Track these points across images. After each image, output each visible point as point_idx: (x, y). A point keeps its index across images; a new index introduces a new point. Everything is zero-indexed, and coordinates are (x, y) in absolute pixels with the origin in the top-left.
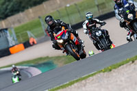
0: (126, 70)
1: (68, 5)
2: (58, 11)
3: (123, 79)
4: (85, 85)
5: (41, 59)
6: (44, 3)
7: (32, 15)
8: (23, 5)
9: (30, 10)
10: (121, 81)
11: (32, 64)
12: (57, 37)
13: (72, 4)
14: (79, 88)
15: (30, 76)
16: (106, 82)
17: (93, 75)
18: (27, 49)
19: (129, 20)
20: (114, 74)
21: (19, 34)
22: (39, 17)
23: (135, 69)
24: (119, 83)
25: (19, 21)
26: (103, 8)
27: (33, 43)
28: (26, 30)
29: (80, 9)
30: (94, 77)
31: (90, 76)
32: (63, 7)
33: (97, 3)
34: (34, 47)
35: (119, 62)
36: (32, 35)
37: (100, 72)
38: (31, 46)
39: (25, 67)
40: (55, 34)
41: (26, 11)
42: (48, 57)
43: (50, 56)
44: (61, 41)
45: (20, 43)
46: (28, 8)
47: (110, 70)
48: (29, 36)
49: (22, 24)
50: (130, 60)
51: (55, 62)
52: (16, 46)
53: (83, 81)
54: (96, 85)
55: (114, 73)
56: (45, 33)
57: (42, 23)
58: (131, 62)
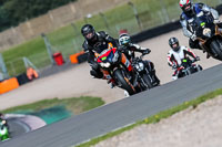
0: (183, 119)
1: (89, 16)
2: (73, 25)
3: (178, 134)
4: (117, 144)
5: (45, 102)
6: (50, 12)
7: (31, 32)
8: (16, 15)
9: (28, 24)
10: (176, 138)
11: (31, 111)
13: (96, 13)
15: (28, 130)
16: (150, 139)
17: (129, 128)
18: (23, 86)
20: (164, 127)
21: (11, 62)
22: (43, 35)
23: (197, 118)
24: (172, 140)
25: (10, 42)
26: (146, 20)
27: (33, 76)
28: (22, 55)
29: (108, 21)
30: (132, 131)
31: (124, 130)
32: (82, 19)
33: (136, 13)
34: (34, 82)
35: (172, 108)
37: (141, 123)
38: (30, 81)
39: (19, 116)
41: (21, 24)
42: (56, 100)
43: (60, 98)
44: (107, 65)
45: (12, 76)
46: (24, 21)
47: (158, 121)
48: (26, 65)
49: (15, 46)
51: (68, 108)
52: (5, 82)
53: (114, 139)
55: (165, 125)
56: (52, 61)
57: (48, 44)
58: (191, 107)
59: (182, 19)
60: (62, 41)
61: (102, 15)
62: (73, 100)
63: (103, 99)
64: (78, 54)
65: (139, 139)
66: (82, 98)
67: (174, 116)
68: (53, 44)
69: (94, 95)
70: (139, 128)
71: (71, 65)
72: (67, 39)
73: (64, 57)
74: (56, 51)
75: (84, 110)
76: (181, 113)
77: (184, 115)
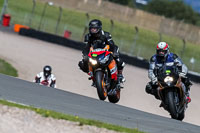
1: (51, 4)
4: (4, 113)
12: (92, 53)
16: (31, 125)
17: (21, 107)
19: (164, 84)
20: (48, 124)
30: (22, 111)
31: (17, 106)
35: (63, 114)
37: (32, 109)
40: (91, 49)
44: (94, 62)
47: (47, 116)
50: (78, 120)
53: (5, 107)
54: (18, 121)
55: (49, 123)
57: (5, 4)
58: (78, 123)
59: (152, 61)
60: (19, 9)
61: (61, 9)
63: (19, 73)
64: (24, 26)
65: (23, 120)
66: (3, 61)
67: (60, 121)
68: (10, 6)
69: (14, 65)
70: (29, 112)
71: (12, 31)
72: (23, 10)
73: (11, 22)
74: (9, 12)
76: (68, 122)
77: (69, 125)
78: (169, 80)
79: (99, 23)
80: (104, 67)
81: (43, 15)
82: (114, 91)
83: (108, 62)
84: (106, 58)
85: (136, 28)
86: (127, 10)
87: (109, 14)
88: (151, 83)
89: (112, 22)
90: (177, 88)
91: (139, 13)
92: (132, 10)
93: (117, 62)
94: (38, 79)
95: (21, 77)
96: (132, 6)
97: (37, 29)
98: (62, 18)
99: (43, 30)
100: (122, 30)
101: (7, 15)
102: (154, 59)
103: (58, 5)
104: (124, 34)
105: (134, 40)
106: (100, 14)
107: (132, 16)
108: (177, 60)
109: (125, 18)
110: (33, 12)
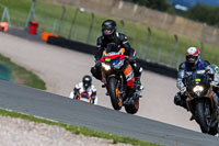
1: (82, 10)
2: (64, 8)
4: (30, 130)
14: (20, 127)
17: (49, 123)
20: (79, 142)
28: (6, 5)
30: (50, 127)
31: (44, 122)
32: (74, 8)
35: (96, 130)
36: (8, 17)
37: (62, 125)
42: (8, 60)
43: (13, 60)
44: (107, 68)
47: (77, 133)
50: (111, 137)
51: (14, 73)
53: (32, 123)
54: (47, 139)
56: (27, 26)
57: (32, 9)
58: (112, 141)
59: (181, 69)
60: (46, 15)
61: (93, 15)
62: (22, 70)
63: (47, 86)
64: (52, 34)
65: (51, 138)
66: (30, 73)
68: (37, 12)
69: (42, 77)
71: (40, 40)
72: (51, 16)
73: (39, 29)
74: (36, 19)
75: (26, 84)
76: (101, 139)
77: (102, 142)
78: (198, 89)
79: (114, 24)
80: (119, 73)
81: (73, 22)
82: (131, 100)
83: (123, 67)
84: (121, 63)
85: (176, 36)
86: (165, 16)
87: (146, 21)
88: (179, 94)
89: (149, 30)
90: (208, 99)
91: (179, 20)
92: (171, 17)
93: (133, 67)
94: (76, 91)
95: (49, 90)
96: (171, 13)
97: (67, 37)
98: (95, 25)
99: (74, 38)
100: (160, 39)
101: (34, 22)
102: (183, 66)
103: (89, 11)
104: (163, 43)
105: (173, 50)
106: (136, 21)
107: (171, 23)
108: (208, 68)
109: (163, 26)
110: (62, 19)
